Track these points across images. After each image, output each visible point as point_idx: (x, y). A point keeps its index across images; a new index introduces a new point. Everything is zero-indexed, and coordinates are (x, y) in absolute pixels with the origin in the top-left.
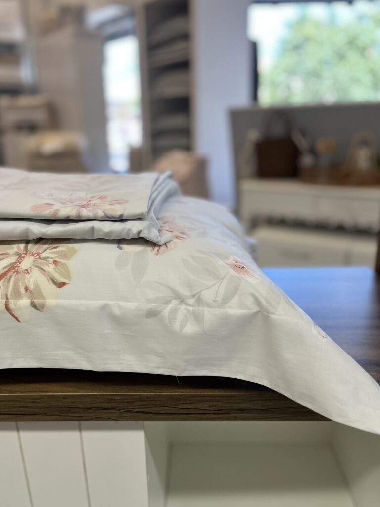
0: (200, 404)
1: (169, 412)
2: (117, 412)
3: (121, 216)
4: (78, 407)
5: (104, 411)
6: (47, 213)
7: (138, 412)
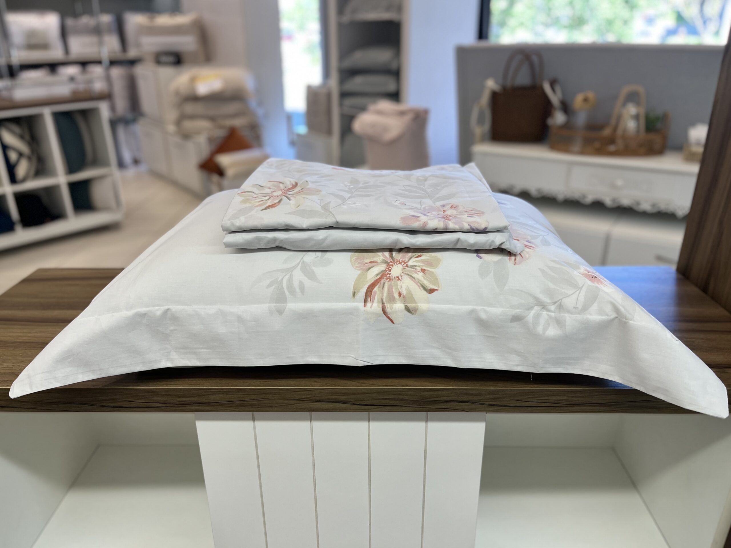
0: (547, 398)
1: (517, 405)
2: (471, 404)
3: (486, 228)
4: (435, 399)
5: (458, 404)
6: (416, 225)
7: (490, 405)
